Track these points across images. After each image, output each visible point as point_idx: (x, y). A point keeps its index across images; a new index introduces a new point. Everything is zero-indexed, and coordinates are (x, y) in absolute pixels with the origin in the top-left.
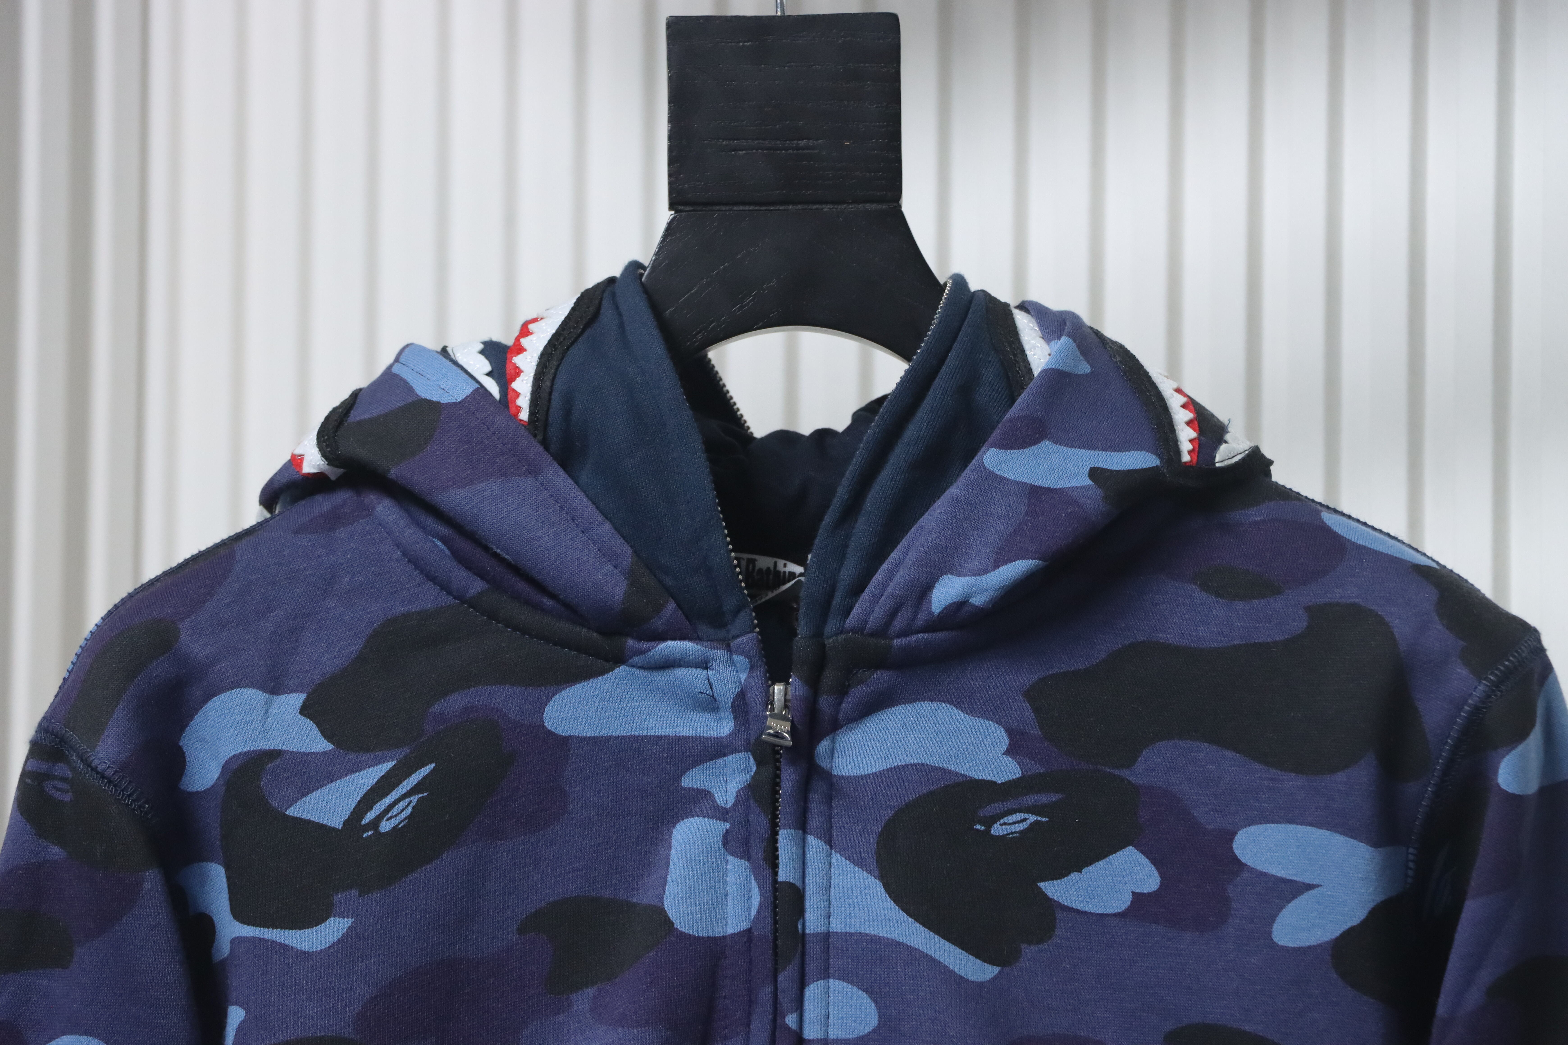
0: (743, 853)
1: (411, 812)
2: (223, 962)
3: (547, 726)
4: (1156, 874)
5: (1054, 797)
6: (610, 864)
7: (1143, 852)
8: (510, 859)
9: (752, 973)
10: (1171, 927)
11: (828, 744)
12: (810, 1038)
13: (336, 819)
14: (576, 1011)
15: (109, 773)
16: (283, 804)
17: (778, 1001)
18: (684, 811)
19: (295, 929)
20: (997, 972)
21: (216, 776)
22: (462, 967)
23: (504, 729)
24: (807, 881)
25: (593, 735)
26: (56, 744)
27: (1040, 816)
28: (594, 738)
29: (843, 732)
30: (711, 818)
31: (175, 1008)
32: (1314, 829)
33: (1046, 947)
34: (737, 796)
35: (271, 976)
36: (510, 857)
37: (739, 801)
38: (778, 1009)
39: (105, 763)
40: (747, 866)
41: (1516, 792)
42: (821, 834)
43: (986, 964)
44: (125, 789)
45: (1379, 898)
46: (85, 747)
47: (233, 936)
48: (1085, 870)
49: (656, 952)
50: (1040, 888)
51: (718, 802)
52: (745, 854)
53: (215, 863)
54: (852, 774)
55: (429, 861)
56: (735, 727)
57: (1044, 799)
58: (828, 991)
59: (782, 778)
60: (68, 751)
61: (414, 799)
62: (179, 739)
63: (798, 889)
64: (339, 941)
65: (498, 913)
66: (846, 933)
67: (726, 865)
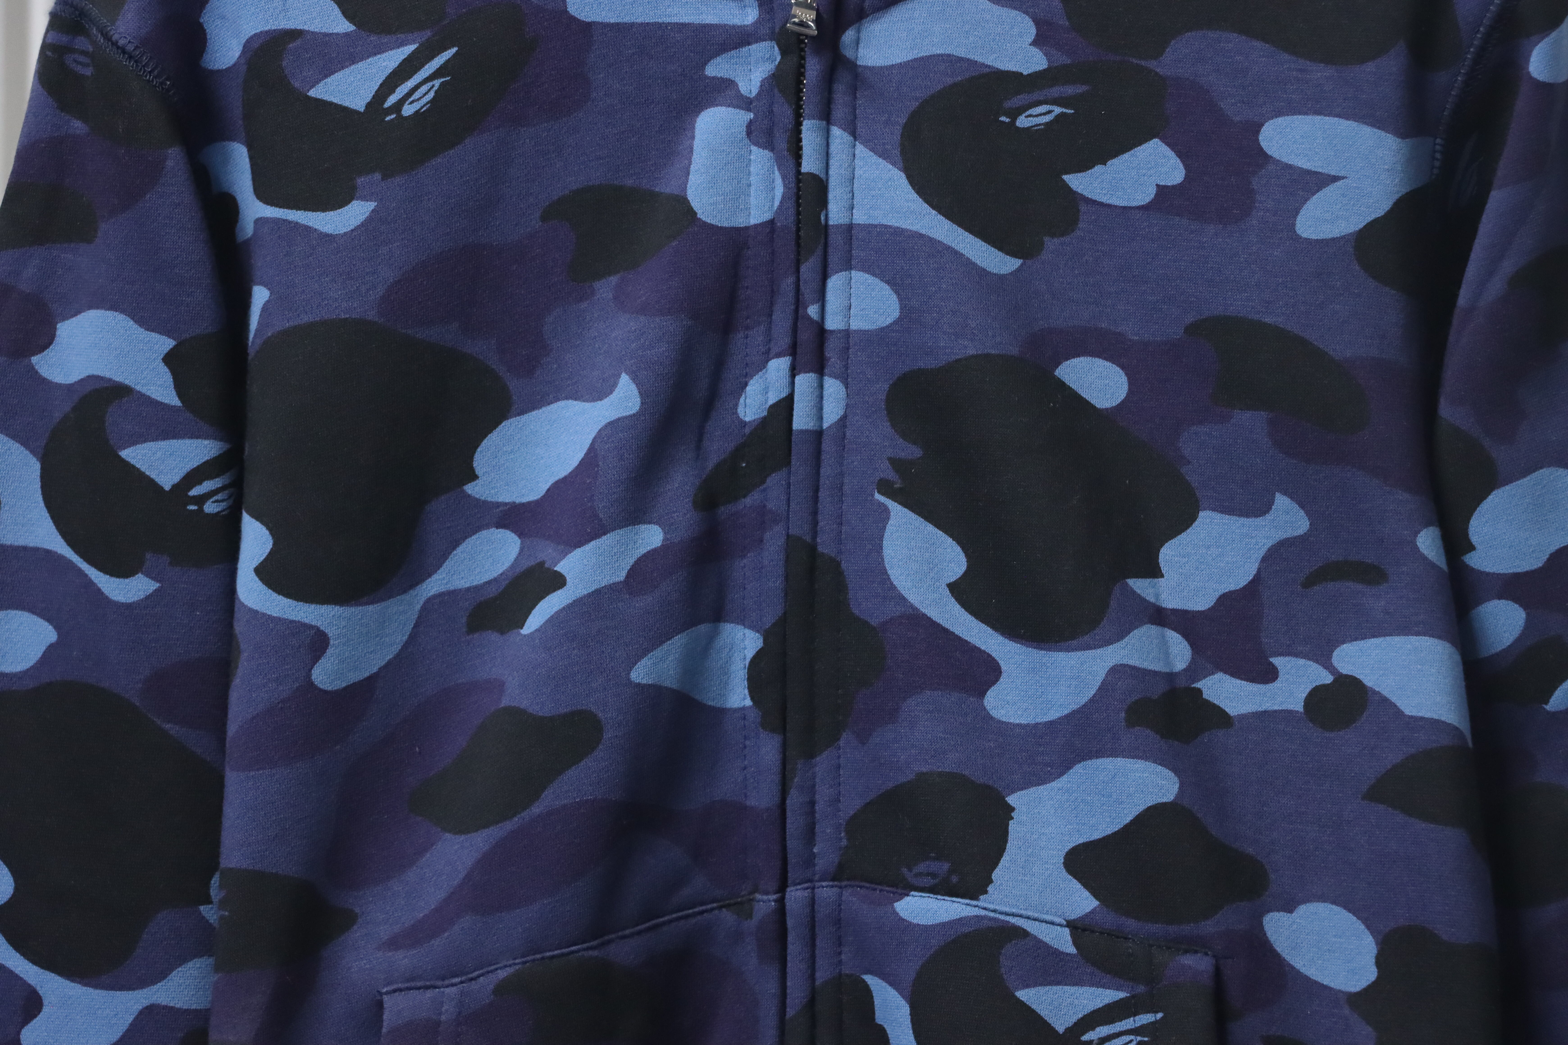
0: (766, 143)
1: (434, 96)
2: (247, 242)
3: (570, 12)
4: (1181, 166)
5: (1081, 89)
6: (634, 153)
7: (1168, 144)
8: (533, 146)
9: (775, 264)
10: (1195, 220)
11: (853, 33)
12: (831, 328)
13: (358, 102)
14: (598, 299)
15: (130, 48)
16: (305, 85)
17: (800, 292)
18: (707, 100)
19: (318, 211)
20: (1019, 264)
21: (237, 54)
22: (485, 253)
23: (527, 14)
24: (831, 172)
25: (616, 21)
26: (76, 17)
27: (1066, 108)
28: (618, 24)
29: (869, 21)
30: (734, 108)
31: (200, 286)
32: (1342, 121)
33: (1069, 239)
34: (761, 86)
35: (295, 258)
36: (533, 144)
37: (763, 91)
38: (800, 300)
39: (125, 37)
40: (771, 157)
41: (1547, 81)
42: (845, 125)
43: (1008, 257)
44: (146, 65)
45: (1404, 191)
46: (105, 21)
47: (257, 217)
48: (1109, 163)
49: (679, 241)
50: (1064, 181)
51: (742, 92)
52: (769, 145)
53: (238, 142)
54: (877, 65)
55: (453, 145)
56: (760, 16)
57: (1070, 90)
58: (850, 283)
59: (806, 68)
60: (88, 24)
61: (437, 83)
62: (199, 16)
63: (821, 180)
64: (362, 224)
65: (521, 199)
66: (869, 225)
67: (750, 155)
